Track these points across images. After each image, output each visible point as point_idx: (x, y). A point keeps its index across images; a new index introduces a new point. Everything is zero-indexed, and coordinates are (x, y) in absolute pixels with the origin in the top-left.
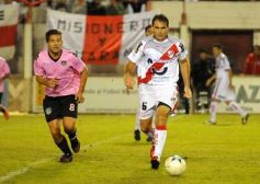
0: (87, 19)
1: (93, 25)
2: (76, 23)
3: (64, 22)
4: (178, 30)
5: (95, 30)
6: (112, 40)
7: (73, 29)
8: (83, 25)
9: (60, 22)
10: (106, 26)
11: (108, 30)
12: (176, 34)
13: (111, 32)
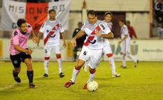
0: (27, 5)
1: (30, 8)
2: (20, 7)
3: (13, 7)
4: (81, 12)
5: (32, 11)
6: (42, 18)
7: (18, 11)
8: (25, 8)
9: (10, 6)
10: (38, 9)
11: (39, 11)
12: (80, 14)
13: (41, 13)
